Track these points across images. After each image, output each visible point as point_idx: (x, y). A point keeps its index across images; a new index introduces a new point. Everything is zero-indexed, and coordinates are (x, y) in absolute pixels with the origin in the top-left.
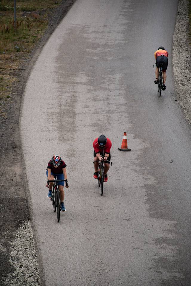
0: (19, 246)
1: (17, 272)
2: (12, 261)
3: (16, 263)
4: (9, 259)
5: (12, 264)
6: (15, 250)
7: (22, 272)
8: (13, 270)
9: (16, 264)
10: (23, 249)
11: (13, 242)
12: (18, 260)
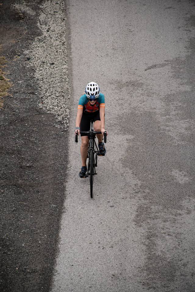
0: (48, 10)
1: (44, 36)
2: (40, 24)
3: (44, 26)
4: (37, 23)
5: (40, 28)
6: (44, 13)
7: (48, 36)
8: (40, 34)
9: (44, 28)
10: (52, 12)
11: (43, 6)
12: (46, 24)
